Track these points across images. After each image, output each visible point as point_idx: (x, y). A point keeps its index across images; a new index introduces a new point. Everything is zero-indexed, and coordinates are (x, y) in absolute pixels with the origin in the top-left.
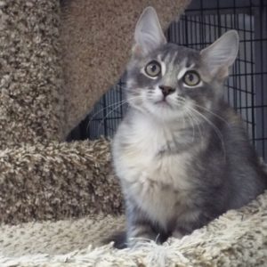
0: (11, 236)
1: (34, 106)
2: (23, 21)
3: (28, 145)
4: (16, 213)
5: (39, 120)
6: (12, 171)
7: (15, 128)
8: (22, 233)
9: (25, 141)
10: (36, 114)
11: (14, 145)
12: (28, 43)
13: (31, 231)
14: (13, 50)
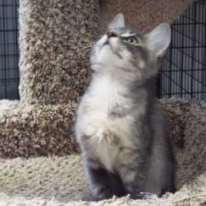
0: (59, 166)
1: (78, 76)
2: (74, 18)
3: (73, 102)
4: (63, 148)
5: (81, 86)
6: (62, 120)
7: (65, 91)
8: (67, 163)
9: (71, 99)
10: (80, 81)
11: (64, 102)
12: (76, 33)
13: (73, 161)
14: (66, 37)
